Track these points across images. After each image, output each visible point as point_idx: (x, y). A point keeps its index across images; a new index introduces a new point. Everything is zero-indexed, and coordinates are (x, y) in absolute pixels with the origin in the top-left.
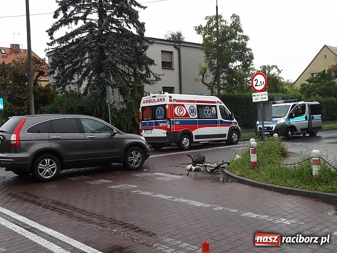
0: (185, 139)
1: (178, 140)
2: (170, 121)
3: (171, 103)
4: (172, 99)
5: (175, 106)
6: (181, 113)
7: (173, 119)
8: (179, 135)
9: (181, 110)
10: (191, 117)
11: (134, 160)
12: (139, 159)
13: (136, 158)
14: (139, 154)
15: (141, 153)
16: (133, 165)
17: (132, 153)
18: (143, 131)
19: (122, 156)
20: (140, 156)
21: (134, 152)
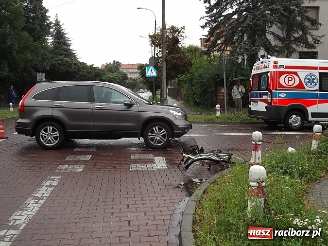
0: (294, 116)
1: (282, 117)
2: (271, 92)
3: (275, 70)
4: (278, 65)
5: (281, 73)
6: (291, 83)
7: (276, 90)
8: (284, 112)
9: (290, 79)
10: (307, 88)
11: (156, 137)
12: (164, 136)
13: (159, 134)
14: (163, 130)
15: (166, 130)
16: (155, 143)
17: (154, 129)
18: (252, 103)
19: (139, 131)
20: (165, 133)
21: (157, 128)
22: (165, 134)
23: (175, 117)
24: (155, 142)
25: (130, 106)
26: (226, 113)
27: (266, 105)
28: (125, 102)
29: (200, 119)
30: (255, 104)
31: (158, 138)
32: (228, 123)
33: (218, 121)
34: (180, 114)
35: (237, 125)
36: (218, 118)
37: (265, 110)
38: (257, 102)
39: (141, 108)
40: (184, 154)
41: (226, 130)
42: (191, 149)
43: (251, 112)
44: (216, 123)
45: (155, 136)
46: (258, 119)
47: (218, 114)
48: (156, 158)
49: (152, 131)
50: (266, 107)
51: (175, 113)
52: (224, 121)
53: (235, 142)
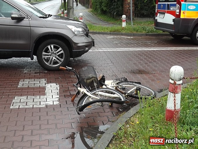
1: (190, 30)
7: (186, 1)
11: (51, 57)
12: (61, 56)
13: (55, 54)
14: (60, 49)
15: (63, 49)
16: (50, 64)
17: (49, 47)
18: (158, 14)
19: (31, 50)
20: (62, 52)
21: (52, 46)
22: (62, 54)
23: (74, 33)
24: (51, 62)
25: (19, 19)
26: (132, 24)
27: (174, 18)
28: (13, 16)
29: (106, 30)
30: (162, 16)
31: (54, 58)
32: (134, 35)
33: (124, 32)
34: (80, 30)
35: (143, 37)
36: (123, 29)
37: (173, 23)
38: (164, 13)
39: (33, 23)
40: (79, 88)
41: (132, 44)
42: (89, 81)
43: (157, 24)
44: (122, 34)
45: (51, 55)
46: (164, 31)
47: (124, 24)
48: (48, 86)
49: (47, 51)
50: (174, 20)
51: (74, 28)
52: (130, 32)
53: (142, 60)
